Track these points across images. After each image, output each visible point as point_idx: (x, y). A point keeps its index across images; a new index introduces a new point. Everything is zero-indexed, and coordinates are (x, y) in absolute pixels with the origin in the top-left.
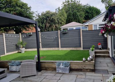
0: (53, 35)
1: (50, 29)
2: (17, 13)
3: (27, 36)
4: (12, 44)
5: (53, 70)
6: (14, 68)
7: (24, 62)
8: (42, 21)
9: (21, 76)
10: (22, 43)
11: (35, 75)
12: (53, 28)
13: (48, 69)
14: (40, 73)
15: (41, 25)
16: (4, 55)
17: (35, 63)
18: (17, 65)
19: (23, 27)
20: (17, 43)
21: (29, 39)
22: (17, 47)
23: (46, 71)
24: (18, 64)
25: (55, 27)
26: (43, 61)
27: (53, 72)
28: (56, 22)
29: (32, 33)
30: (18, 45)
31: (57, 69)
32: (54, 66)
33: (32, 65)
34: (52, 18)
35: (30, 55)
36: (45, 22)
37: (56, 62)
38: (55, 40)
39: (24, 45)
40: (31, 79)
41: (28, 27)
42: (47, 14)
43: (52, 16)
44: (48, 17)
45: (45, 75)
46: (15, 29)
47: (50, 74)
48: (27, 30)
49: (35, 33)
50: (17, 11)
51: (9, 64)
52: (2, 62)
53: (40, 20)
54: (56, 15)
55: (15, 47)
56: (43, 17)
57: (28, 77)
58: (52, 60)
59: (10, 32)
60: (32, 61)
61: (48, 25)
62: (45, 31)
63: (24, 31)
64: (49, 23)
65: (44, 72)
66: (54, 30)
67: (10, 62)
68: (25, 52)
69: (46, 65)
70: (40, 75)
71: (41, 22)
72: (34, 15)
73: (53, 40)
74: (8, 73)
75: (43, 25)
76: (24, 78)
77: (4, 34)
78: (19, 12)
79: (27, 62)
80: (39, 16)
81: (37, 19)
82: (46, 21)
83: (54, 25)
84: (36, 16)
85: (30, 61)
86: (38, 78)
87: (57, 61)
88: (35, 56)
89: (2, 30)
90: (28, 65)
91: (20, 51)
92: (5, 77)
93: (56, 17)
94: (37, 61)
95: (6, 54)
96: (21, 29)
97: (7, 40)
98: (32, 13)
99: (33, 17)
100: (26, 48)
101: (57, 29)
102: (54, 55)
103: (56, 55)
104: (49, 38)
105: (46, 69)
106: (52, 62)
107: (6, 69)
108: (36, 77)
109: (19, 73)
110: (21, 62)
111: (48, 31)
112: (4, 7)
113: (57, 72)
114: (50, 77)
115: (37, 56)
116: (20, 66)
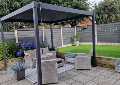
0: (111, 28)
1: (108, 20)
2: (73, 7)
3: (82, 29)
4: (68, 37)
5: (110, 68)
6: (69, 60)
7: (79, 55)
8: (99, 12)
9: (76, 68)
10: (76, 36)
11: (90, 70)
12: (113, 19)
13: (104, 66)
14: (94, 69)
15: (97, 17)
16: (61, 47)
17: (91, 58)
18: (73, 58)
19: (78, 20)
20: (72, 36)
21: (84, 32)
22: (72, 41)
23: (102, 67)
24: (73, 56)
25: (115, 18)
26: (99, 56)
27: (110, 70)
28: (117, 12)
29: (87, 26)
30: (73, 38)
31: (116, 68)
32: (112, 63)
33: (87, 59)
34: (112, 7)
35: (84, 49)
36: (102, 13)
37: (115, 60)
38: (115, 34)
39: (79, 39)
40: (86, 73)
41: (83, 20)
42: (105, 3)
43: (111, 4)
44: (107, 6)
45: (100, 71)
46: (71, 23)
47: (106, 72)
48: (82, 23)
49: (92, 26)
50: (74, 4)
51: (66, 55)
52: (60, 53)
53: (97, 11)
54: (117, 3)
55: (70, 40)
56: (101, 6)
57: (83, 70)
58: (110, 56)
59: (66, 26)
60: (86, 55)
61: (106, 16)
62: (102, 24)
63: (79, 24)
64: (108, 14)
65: (100, 68)
66: (113, 21)
67: (66, 54)
68: (79, 45)
69: (103, 62)
70: (95, 71)
71: (97, 13)
72: (90, 6)
73: (112, 34)
74: (65, 63)
75: (99, 17)
76: (79, 70)
77: (61, 28)
78: (75, 5)
79: (82, 55)
80: (95, 7)
81: (93, 11)
82: (104, 12)
83: (114, 16)
84: (93, 7)
85: (85, 54)
86: (93, 73)
87: (117, 58)
88: (90, 50)
89: (60, 24)
90: (83, 58)
91: (74, 44)
92: (63, 66)
93: (118, 5)
94: (92, 56)
95: (63, 46)
96: (76, 22)
97: (64, 34)
98: (88, 5)
99: (90, 8)
100: (80, 42)
101: (118, 19)
102: (113, 52)
103: (115, 51)
104: (107, 31)
105: (102, 65)
106: (110, 59)
107: (63, 59)
108: (90, 71)
109: (74, 65)
110: (76, 55)
111: (106, 23)
112: (62, 2)
113: (116, 71)
114: (107, 74)
115: (92, 50)
116: (75, 59)
